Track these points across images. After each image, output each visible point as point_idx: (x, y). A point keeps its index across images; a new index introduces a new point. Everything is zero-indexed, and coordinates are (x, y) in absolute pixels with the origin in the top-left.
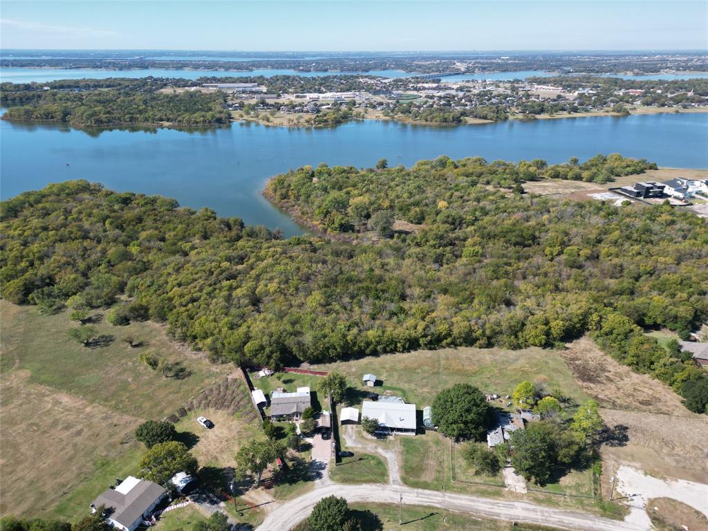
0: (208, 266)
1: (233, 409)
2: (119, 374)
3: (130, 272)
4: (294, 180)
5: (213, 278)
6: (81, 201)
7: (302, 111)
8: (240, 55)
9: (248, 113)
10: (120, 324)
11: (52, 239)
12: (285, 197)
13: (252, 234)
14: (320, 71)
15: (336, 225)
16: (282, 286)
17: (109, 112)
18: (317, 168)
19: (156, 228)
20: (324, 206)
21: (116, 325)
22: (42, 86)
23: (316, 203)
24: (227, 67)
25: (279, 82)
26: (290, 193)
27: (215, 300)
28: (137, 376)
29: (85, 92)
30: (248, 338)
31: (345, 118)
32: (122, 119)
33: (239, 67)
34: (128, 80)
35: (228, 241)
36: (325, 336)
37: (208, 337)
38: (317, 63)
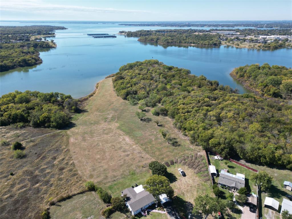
0: (198, 98)
1: (198, 171)
3: (164, 95)
4: (249, 69)
5: (200, 104)
6: (154, 67)
7: (257, 42)
8: (229, 22)
9: (229, 42)
10: (156, 115)
12: (242, 76)
13: (222, 89)
14: (268, 27)
15: (271, 93)
16: (235, 116)
17: (172, 39)
18: (261, 65)
19: (179, 80)
20: (265, 82)
21: (154, 115)
22: (153, 31)
23: (260, 80)
24: (223, 26)
25: (247, 31)
26: (245, 75)
27: (198, 114)
28: (157, 139)
29: (166, 33)
30: (212, 137)
31: (281, 46)
32: (176, 42)
33: (228, 26)
34: (182, 30)
35: (210, 90)
37: (192, 130)
38: (268, 24)
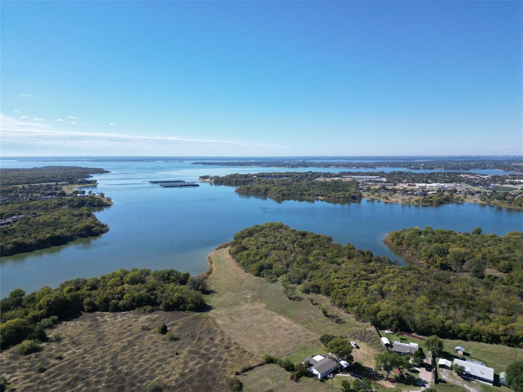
1: (370, 344)
2: (307, 314)
3: (310, 268)
4: (407, 234)
6: (281, 233)
7: (413, 194)
9: (373, 194)
10: (305, 293)
11: (270, 248)
12: (400, 244)
13: (378, 260)
14: (427, 169)
15: (438, 264)
16: (400, 289)
18: (423, 229)
19: (321, 250)
20: (429, 251)
21: (303, 293)
22: (253, 175)
23: (423, 249)
24: (358, 166)
25: (396, 175)
26: (403, 242)
28: (317, 317)
29: (275, 179)
30: (379, 310)
31: (447, 200)
33: (366, 166)
34: (298, 173)
35: (363, 262)
36: (429, 320)
37: (355, 306)
38: (425, 163)
